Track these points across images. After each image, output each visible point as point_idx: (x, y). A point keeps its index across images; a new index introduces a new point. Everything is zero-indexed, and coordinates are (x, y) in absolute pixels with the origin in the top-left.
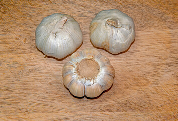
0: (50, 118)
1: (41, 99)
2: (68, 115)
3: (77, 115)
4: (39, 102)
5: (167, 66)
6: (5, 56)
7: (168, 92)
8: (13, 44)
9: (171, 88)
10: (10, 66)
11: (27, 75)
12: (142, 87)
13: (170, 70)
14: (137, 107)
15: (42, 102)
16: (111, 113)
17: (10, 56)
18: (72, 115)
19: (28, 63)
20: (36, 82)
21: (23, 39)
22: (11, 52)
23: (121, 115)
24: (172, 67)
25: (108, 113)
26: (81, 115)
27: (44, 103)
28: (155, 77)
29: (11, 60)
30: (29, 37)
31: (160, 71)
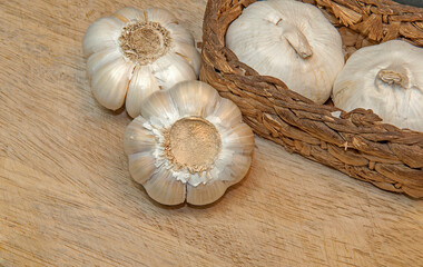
0: (41, 186)
1: (48, 141)
2: (82, 198)
3: (99, 208)
4: (40, 145)
5: (362, 201)
6: (32, 25)
7: (328, 257)
8: (63, 10)
9: (342, 252)
10: (29, 50)
11: (51, 80)
12: (276, 219)
13: (364, 214)
14: (240, 255)
15: (46, 148)
16: (175, 239)
17: (42, 30)
18: (89, 203)
19: (68, 60)
20: (59, 103)
21: (88, 10)
22: (48, 25)
23: (193, 254)
24: (373, 208)
25: (168, 236)
26: (107, 212)
27: (50, 151)
28: (319, 213)
29: (39, 40)
30: (103, 10)
31: (340, 204)
